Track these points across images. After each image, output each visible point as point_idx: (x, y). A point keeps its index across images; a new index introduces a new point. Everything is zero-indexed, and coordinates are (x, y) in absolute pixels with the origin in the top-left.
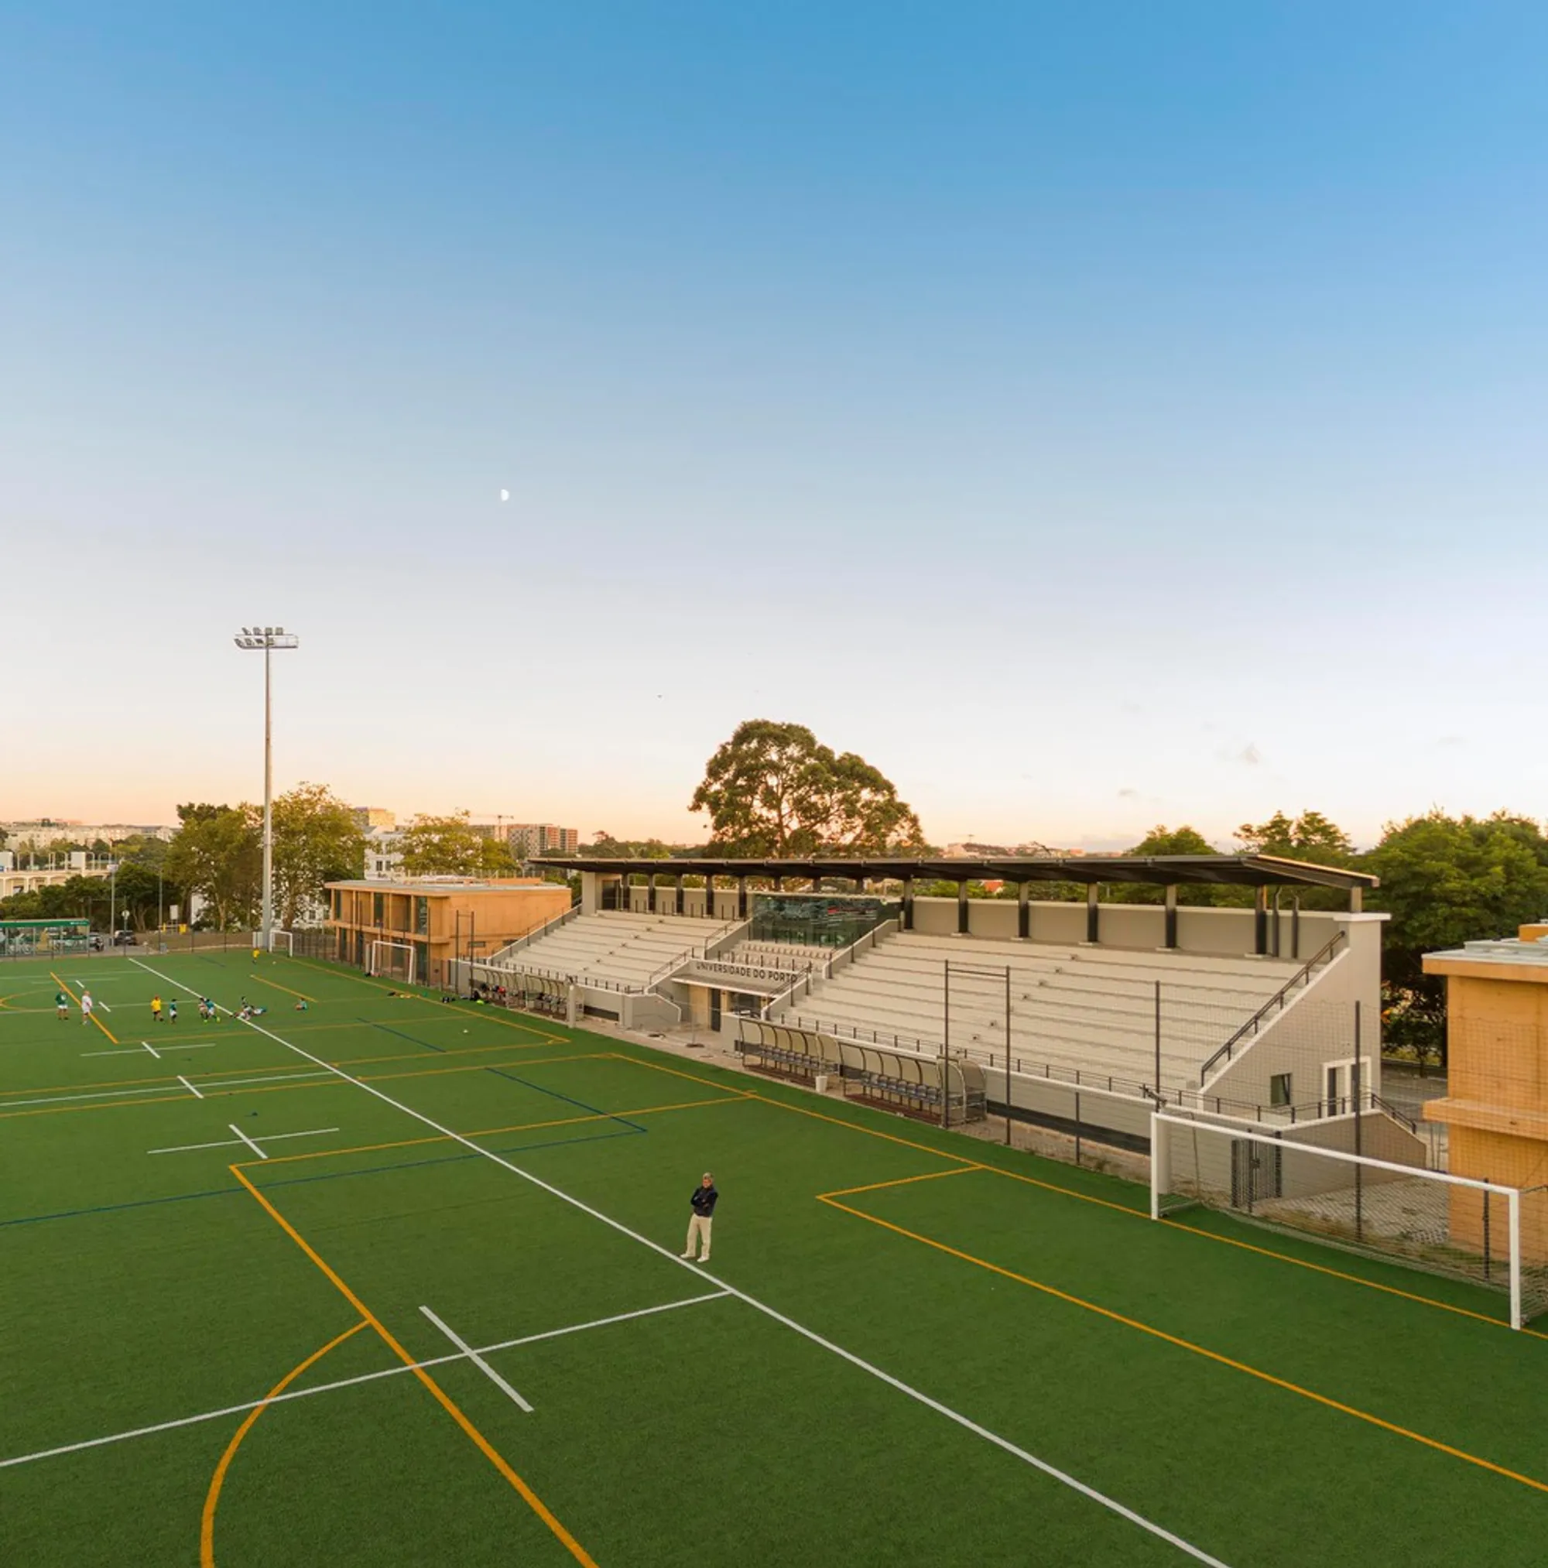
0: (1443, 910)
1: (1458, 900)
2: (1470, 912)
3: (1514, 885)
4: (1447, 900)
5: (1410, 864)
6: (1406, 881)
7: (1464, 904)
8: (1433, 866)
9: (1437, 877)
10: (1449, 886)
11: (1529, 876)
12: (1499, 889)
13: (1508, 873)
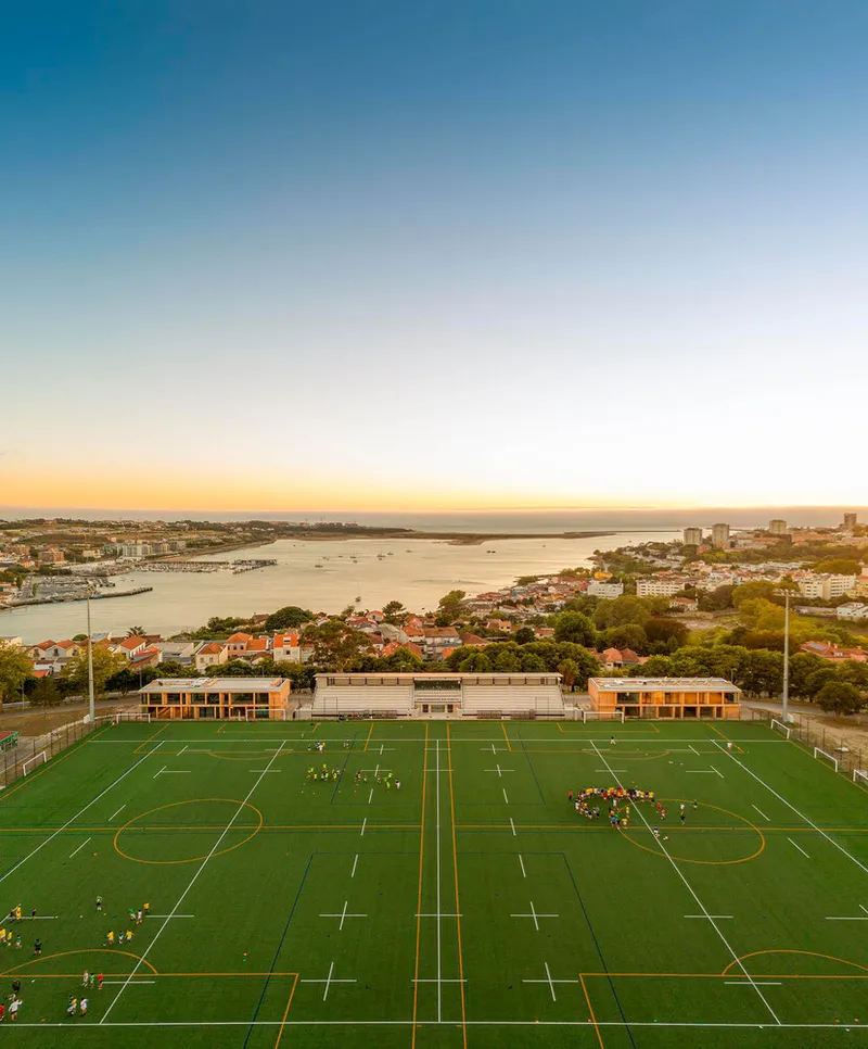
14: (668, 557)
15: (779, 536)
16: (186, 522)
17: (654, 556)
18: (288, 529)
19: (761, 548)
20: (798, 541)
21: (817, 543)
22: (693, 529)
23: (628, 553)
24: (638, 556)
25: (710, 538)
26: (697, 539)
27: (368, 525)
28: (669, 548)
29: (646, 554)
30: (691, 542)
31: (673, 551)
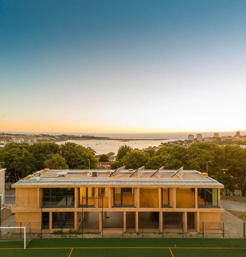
0: (15, 163)
1: (17, 161)
2: (19, 163)
3: (26, 157)
4: (16, 161)
5: (10, 155)
6: (9, 158)
7: (18, 161)
8: (14, 155)
9: (14, 157)
10: (16, 159)
11: (28, 155)
12: (24, 158)
13: (25, 155)
14: (183, 144)
15: (217, 138)
16: (42, 134)
17: (179, 144)
18: (73, 137)
19: (212, 141)
20: (223, 140)
21: (228, 140)
22: (191, 135)
23: (171, 143)
24: (174, 144)
25: (196, 139)
26: (192, 138)
27: (97, 136)
28: (184, 142)
29: (177, 143)
30: (190, 139)
31: (185, 143)
